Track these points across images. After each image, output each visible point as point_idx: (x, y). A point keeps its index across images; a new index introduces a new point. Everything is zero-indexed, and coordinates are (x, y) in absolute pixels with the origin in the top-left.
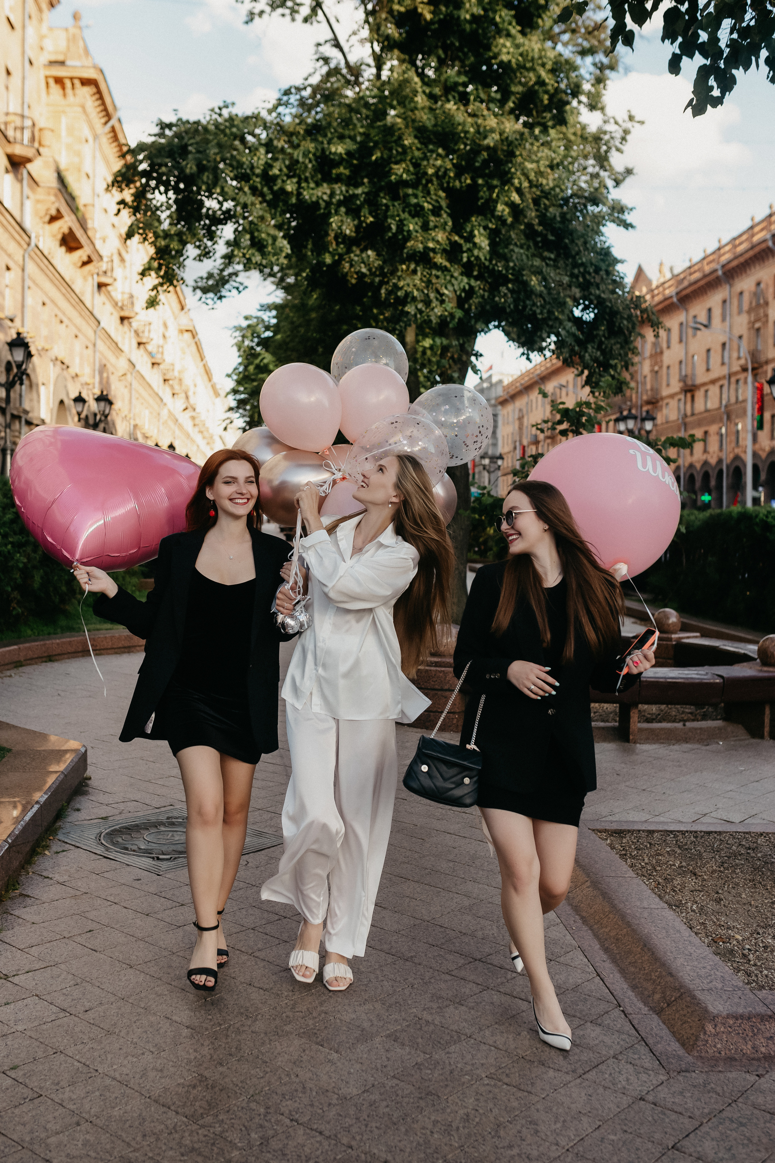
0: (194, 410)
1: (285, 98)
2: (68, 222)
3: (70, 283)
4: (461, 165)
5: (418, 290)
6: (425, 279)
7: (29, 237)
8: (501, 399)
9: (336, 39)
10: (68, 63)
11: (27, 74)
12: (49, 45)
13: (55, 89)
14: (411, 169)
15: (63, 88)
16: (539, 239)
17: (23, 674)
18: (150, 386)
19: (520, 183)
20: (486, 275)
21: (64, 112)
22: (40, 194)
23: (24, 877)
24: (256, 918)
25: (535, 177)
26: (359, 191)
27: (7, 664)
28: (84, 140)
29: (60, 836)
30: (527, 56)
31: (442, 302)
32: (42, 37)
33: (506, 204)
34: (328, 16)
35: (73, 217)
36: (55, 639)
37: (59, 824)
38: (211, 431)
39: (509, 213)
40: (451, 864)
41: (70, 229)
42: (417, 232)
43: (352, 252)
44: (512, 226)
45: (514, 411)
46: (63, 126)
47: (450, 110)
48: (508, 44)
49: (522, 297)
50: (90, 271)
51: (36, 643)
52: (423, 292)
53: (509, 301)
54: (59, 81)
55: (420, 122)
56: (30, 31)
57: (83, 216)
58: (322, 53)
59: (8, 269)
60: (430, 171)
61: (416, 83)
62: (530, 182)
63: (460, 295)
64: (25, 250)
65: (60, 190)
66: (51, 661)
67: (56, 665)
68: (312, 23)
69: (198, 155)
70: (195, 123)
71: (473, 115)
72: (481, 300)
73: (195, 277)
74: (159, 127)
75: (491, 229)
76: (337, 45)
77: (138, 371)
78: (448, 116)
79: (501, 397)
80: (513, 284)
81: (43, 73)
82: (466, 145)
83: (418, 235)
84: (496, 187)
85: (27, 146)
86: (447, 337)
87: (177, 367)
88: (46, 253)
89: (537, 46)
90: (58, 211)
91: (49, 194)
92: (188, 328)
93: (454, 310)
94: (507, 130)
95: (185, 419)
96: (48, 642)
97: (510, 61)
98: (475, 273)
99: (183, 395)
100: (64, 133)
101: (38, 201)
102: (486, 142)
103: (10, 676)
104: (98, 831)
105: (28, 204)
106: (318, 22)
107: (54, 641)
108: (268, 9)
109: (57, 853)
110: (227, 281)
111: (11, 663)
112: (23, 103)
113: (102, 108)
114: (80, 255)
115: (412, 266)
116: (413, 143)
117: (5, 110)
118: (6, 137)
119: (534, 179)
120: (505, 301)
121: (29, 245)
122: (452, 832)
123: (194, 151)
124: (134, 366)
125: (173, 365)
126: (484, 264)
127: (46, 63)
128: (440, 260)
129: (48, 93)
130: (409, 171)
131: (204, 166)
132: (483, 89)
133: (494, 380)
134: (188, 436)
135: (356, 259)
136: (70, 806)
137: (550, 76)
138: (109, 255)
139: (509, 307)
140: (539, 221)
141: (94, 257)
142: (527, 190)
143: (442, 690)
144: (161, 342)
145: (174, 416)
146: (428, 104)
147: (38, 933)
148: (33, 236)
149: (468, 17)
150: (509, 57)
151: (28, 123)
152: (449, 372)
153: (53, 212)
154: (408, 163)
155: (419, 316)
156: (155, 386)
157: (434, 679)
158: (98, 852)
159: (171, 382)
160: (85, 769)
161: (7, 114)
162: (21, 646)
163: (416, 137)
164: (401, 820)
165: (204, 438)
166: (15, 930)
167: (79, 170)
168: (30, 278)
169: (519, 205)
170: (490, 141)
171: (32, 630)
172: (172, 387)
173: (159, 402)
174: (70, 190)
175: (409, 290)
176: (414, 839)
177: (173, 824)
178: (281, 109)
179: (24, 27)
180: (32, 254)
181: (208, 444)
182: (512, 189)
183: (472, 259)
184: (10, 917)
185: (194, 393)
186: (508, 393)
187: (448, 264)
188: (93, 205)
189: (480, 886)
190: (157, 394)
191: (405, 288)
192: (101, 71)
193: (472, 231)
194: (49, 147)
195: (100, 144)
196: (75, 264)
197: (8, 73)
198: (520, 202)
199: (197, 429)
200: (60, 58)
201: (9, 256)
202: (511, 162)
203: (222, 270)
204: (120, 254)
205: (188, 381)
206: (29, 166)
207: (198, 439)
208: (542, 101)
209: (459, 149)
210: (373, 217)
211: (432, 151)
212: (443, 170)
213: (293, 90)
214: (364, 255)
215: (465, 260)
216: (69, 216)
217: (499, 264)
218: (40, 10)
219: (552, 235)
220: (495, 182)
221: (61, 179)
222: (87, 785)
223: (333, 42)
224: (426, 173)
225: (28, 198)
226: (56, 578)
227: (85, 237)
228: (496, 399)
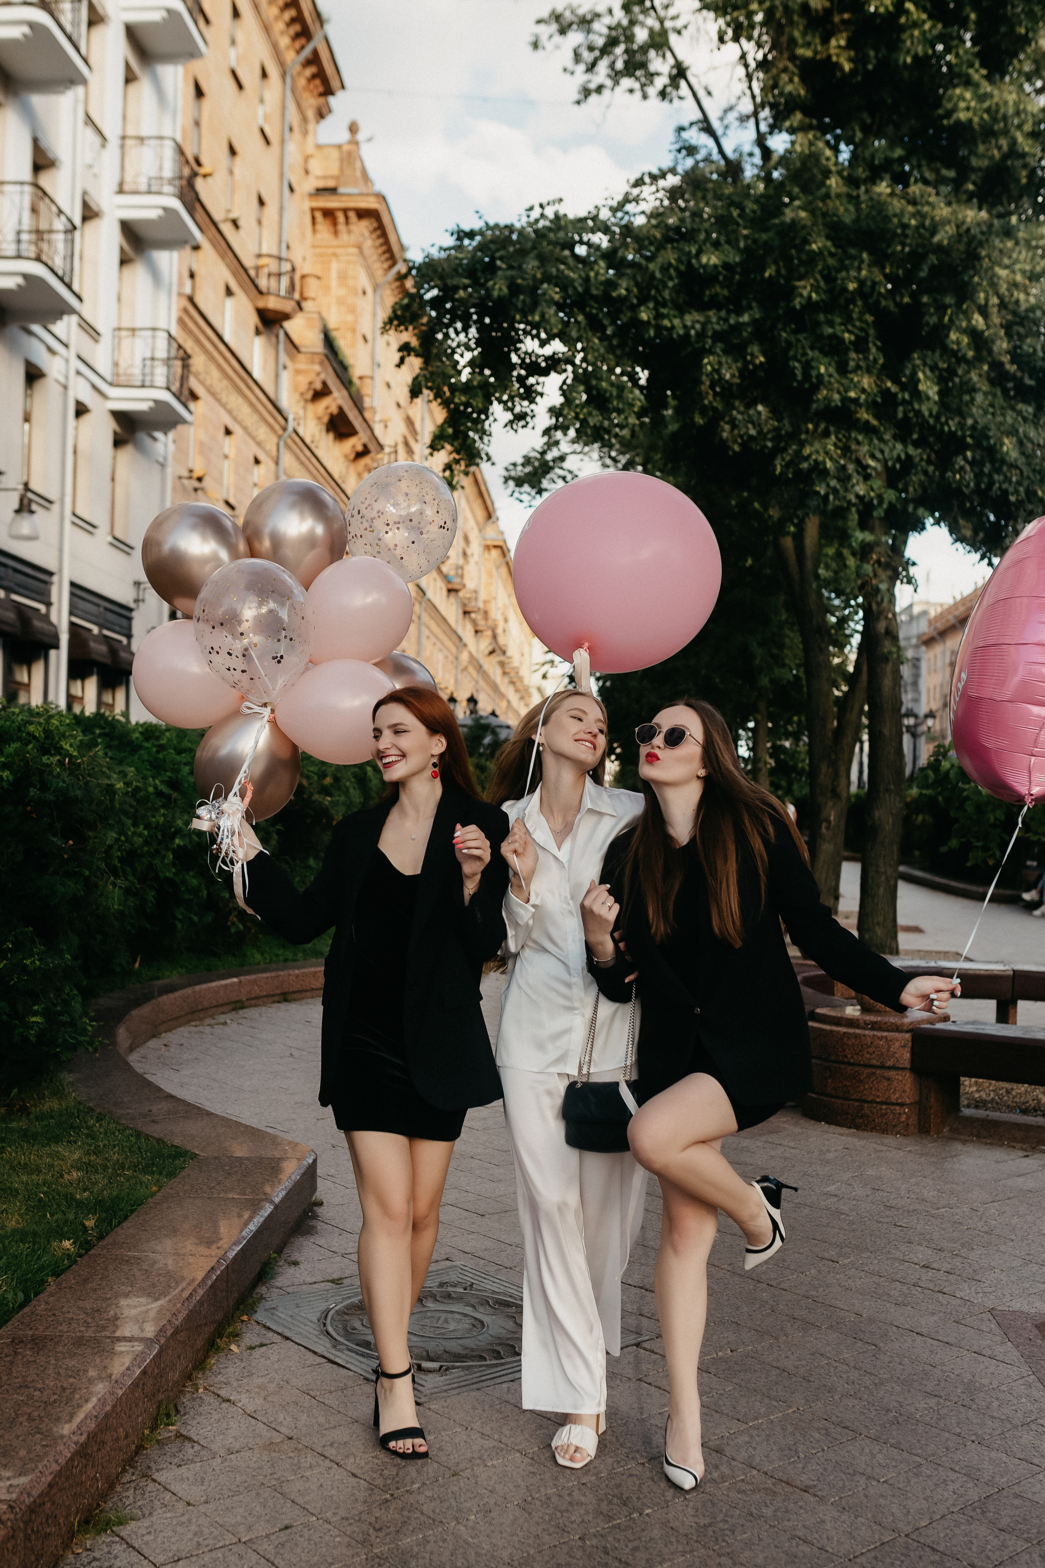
0: (504, 653)
1: (635, 191)
2: (338, 399)
3: (339, 481)
4: (897, 275)
5: (831, 459)
6: (840, 444)
7: (286, 420)
8: (925, 638)
9: (706, 119)
10: (341, 190)
11: (286, 204)
12: (317, 167)
13: (323, 226)
14: (822, 284)
15: (335, 224)
16: (1010, 385)
17: (243, 1021)
18: (445, 620)
19: (987, 300)
20: (931, 439)
21: (335, 255)
22: (302, 362)
23: (188, 1396)
24: (587, 1513)
25: (1008, 290)
26: (746, 318)
27: (222, 1005)
28: (360, 292)
29: (260, 1316)
30: (997, 111)
31: (867, 477)
32: (307, 158)
33: (964, 331)
34: (696, 87)
35: (345, 392)
36: (294, 968)
37: (262, 1290)
38: (526, 682)
39: (968, 344)
40: (933, 1402)
41: (340, 408)
42: (830, 376)
43: (734, 408)
44: (971, 364)
45: (944, 653)
46: (334, 275)
47: (880, 194)
48: (968, 95)
49: (986, 470)
50: (366, 465)
51: (265, 975)
52: (838, 462)
53: (967, 477)
54: (329, 214)
55: (834, 215)
56: (292, 147)
57: (358, 391)
58: (686, 141)
59: (257, 461)
60: (852, 286)
61: (828, 159)
62: (1001, 297)
63: (894, 466)
64: (280, 437)
65: (326, 356)
66: (286, 1000)
67: (293, 1007)
68: (671, 101)
69: (509, 273)
70: (506, 227)
71: (913, 202)
72: (922, 478)
73: (506, 464)
74: (455, 236)
75: (941, 370)
76: (707, 128)
77: (429, 600)
78: (878, 206)
79: (924, 634)
80: (973, 451)
81: (307, 205)
82: (904, 245)
83: (832, 380)
84: (950, 306)
85: (284, 298)
86: (872, 532)
87: (482, 596)
88: (308, 440)
89: (1012, 98)
90: (324, 384)
91: (313, 362)
92: (496, 543)
93: (883, 490)
94: (969, 220)
95: (491, 666)
96: (282, 973)
97: (970, 121)
98: (915, 436)
99: (489, 633)
100: (334, 283)
101: (298, 372)
102: (936, 239)
103: (225, 1024)
104: (323, 1306)
105: (285, 376)
106: (681, 98)
107: (291, 972)
108: (609, 83)
109: (252, 1348)
110: (551, 469)
111: (227, 1004)
112: (280, 241)
113: (384, 248)
114: (354, 443)
115: (822, 426)
116: (825, 247)
117: (256, 252)
118: (256, 287)
119: (1006, 293)
120: (962, 477)
121: (285, 429)
122: (924, 1331)
123: (504, 266)
124: (424, 593)
125: (476, 592)
126: (928, 422)
127: (313, 191)
128: (866, 416)
129: (314, 231)
130: (818, 287)
131: (518, 286)
132: (928, 165)
133: (916, 610)
134: (495, 688)
135: (740, 417)
136: (284, 1256)
137: (1030, 142)
138: (393, 444)
139: (968, 486)
140: (1012, 357)
141: (372, 447)
142: (995, 310)
143: (882, 1067)
144: (461, 561)
145: (477, 661)
146: (844, 190)
147: (193, 1528)
148: (291, 418)
149: (909, 60)
150: (970, 114)
151: (286, 267)
152: (874, 582)
153: (318, 386)
154: (818, 276)
155: (831, 497)
156: (452, 620)
157: (871, 1050)
158: (320, 1350)
159: (473, 615)
160: (314, 1188)
161: (259, 256)
162: (242, 978)
163: (828, 237)
164: (833, 1302)
165: (517, 691)
166: (154, 1519)
167: (354, 331)
168: (285, 473)
169: (983, 332)
170: (942, 237)
171: (262, 954)
172: (474, 623)
173: (457, 642)
174: (341, 357)
175: (820, 458)
176: (860, 1344)
177: (449, 1296)
178: (629, 207)
179: (283, 142)
180: (290, 442)
181: (522, 698)
182: (974, 308)
183: (911, 415)
184: (151, 1486)
185: (504, 631)
186: (935, 629)
187: (875, 422)
188: (372, 378)
189: (993, 1454)
190: (455, 632)
191: (814, 457)
192: (384, 198)
193: (914, 374)
194: (314, 299)
195: (382, 297)
196: (346, 456)
197: (261, 202)
198: (984, 327)
199: (506, 680)
200: (330, 184)
201: (259, 444)
202: (974, 267)
203: (543, 453)
204: (406, 444)
205: (496, 614)
206: (287, 325)
207: (510, 693)
208: (1018, 181)
209: (894, 253)
210: (765, 356)
211: (853, 258)
212: (869, 283)
213: (647, 179)
214: (751, 412)
215: (900, 415)
216: (339, 391)
217: (951, 423)
218: (305, 120)
219: (1031, 378)
220: (949, 300)
221: (329, 342)
222: (315, 1217)
223: (701, 125)
224: (845, 290)
225: (285, 367)
226: (297, 879)
227: (360, 419)
228: (919, 637)
